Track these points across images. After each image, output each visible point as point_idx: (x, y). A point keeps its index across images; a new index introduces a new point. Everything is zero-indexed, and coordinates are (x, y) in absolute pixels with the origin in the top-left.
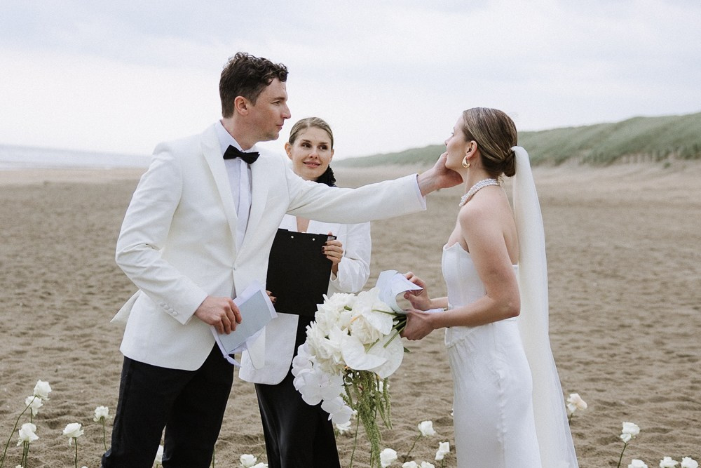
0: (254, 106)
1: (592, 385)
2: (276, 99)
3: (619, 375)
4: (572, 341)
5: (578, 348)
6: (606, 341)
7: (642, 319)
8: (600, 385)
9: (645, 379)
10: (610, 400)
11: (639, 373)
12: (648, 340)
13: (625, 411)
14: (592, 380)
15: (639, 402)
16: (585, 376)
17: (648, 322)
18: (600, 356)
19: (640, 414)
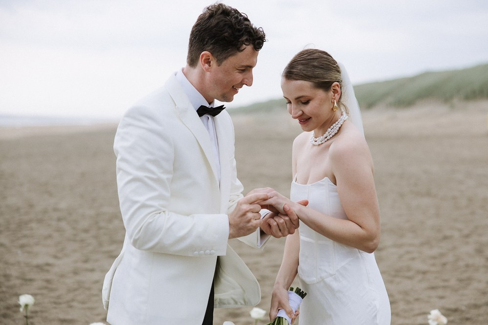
0: (219, 66)
1: (433, 293)
2: (243, 66)
3: (453, 282)
4: (408, 252)
5: (413, 259)
6: (435, 251)
7: (460, 230)
8: (440, 292)
9: (475, 285)
10: (453, 306)
11: (470, 279)
12: (470, 248)
13: (468, 316)
14: (433, 288)
15: (476, 306)
16: (425, 285)
17: (466, 232)
18: (434, 265)
19: (481, 318)
